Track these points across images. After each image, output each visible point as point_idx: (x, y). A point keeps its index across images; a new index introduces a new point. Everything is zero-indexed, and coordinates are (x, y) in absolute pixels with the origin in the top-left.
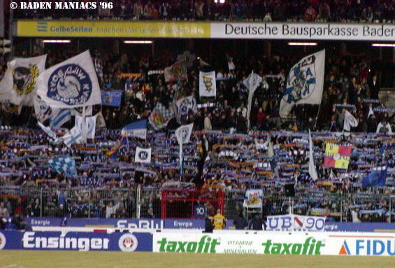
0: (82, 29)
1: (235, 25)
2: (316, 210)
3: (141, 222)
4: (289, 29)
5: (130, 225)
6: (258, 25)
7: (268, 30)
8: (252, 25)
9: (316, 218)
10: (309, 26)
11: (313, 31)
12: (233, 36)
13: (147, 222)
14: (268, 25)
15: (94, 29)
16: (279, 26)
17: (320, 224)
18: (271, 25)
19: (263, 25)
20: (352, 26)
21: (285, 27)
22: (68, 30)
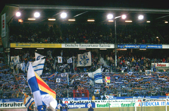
0: (27, 45)
1: (68, 44)
2: (110, 94)
3: (69, 98)
4: (81, 45)
5: (66, 100)
6: (73, 44)
7: (76, 46)
8: (72, 44)
9: (111, 96)
10: (86, 44)
11: (87, 46)
12: (67, 47)
13: (70, 98)
14: (76, 44)
15: (31, 46)
16: (79, 44)
17: (112, 97)
18: (77, 44)
20: (97, 45)
22: (24, 46)
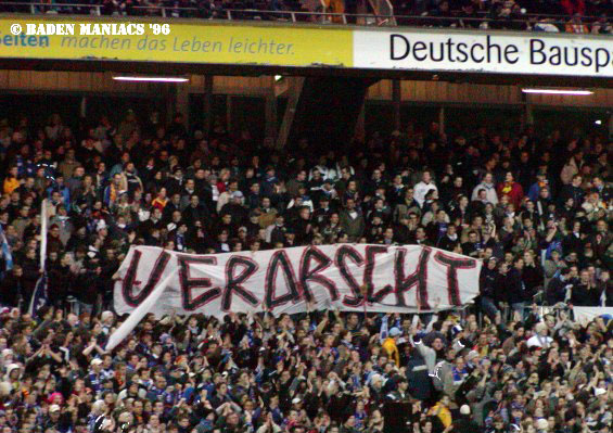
1: (414, 37)
4: (546, 50)
6: (470, 39)
7: (494, 51)
8: (457, 38)
10: (593, 43)
11: (601, 56)
12: (411, 64)
14: (494, 40)
16: (522, 41)
18: (502, 40)
19: (482, 39)
21: (537, 46)
